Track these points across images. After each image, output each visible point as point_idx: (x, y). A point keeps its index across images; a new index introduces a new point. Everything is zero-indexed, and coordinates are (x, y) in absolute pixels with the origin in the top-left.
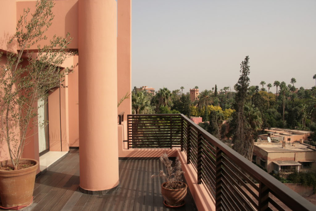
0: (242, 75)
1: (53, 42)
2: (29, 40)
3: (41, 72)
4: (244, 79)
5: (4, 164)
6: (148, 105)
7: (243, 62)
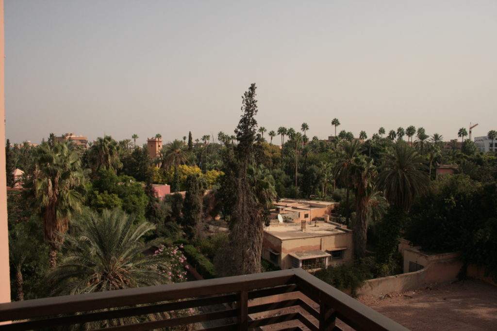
0: (245, 115)
4: (247, 122)
6: (77, 168)
7: (246, 92)
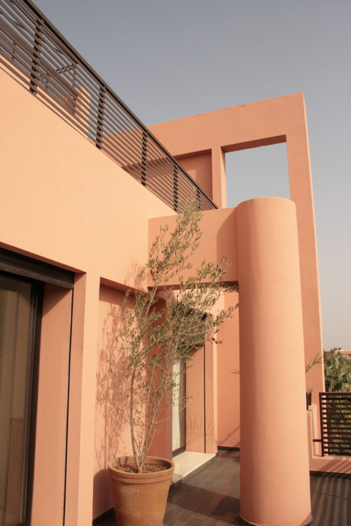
1: (201, 271)
2: (166, 271)
3: (183, 318)
5: (123, 463)
6: (348, 380)
